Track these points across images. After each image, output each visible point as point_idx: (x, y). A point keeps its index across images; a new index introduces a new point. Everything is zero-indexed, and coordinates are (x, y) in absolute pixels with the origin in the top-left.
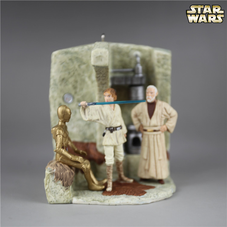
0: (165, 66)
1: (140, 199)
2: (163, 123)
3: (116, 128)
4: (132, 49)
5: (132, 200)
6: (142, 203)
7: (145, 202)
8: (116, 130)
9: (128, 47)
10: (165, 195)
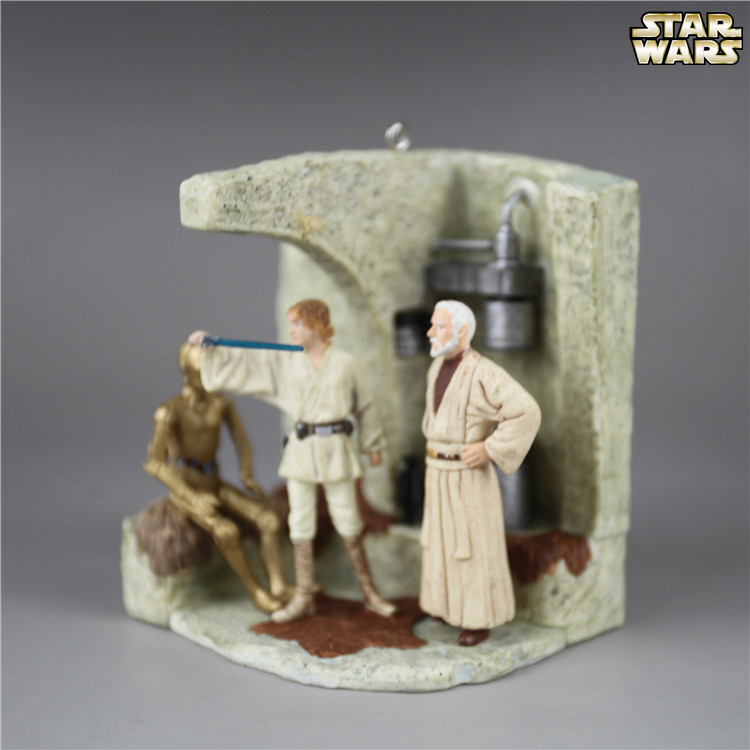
0: (577, 239)
1: (306, 665)
2: (473, 433)
3: (314, 426)
4: (513, 175)
5: (284, 663)
6: (307, 681)
7: (315, 680)
8: (314, 432)
9: (502, 168)
10: (398, 677)
